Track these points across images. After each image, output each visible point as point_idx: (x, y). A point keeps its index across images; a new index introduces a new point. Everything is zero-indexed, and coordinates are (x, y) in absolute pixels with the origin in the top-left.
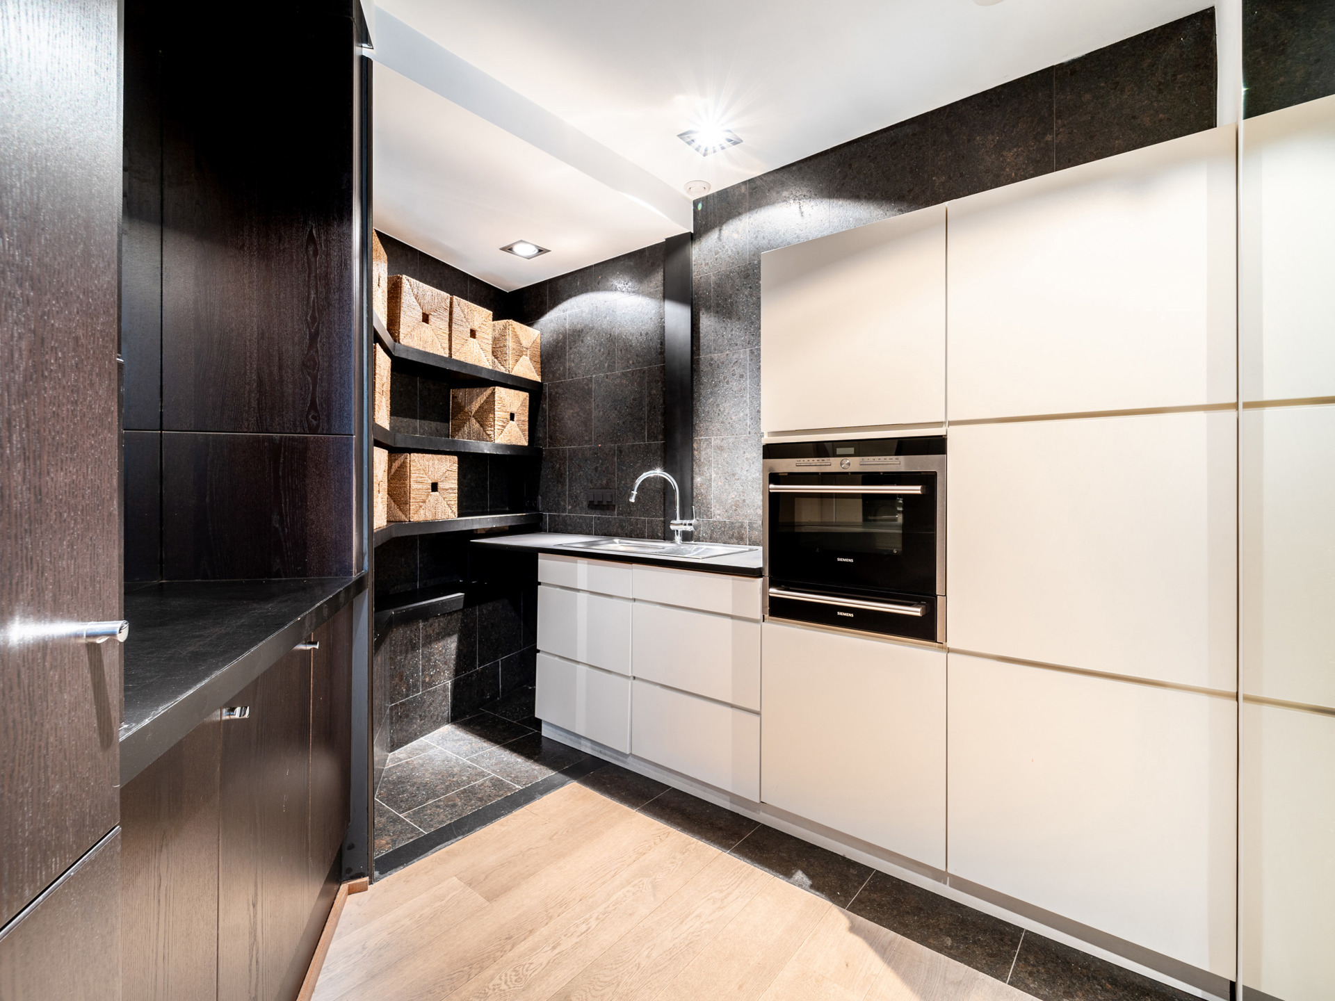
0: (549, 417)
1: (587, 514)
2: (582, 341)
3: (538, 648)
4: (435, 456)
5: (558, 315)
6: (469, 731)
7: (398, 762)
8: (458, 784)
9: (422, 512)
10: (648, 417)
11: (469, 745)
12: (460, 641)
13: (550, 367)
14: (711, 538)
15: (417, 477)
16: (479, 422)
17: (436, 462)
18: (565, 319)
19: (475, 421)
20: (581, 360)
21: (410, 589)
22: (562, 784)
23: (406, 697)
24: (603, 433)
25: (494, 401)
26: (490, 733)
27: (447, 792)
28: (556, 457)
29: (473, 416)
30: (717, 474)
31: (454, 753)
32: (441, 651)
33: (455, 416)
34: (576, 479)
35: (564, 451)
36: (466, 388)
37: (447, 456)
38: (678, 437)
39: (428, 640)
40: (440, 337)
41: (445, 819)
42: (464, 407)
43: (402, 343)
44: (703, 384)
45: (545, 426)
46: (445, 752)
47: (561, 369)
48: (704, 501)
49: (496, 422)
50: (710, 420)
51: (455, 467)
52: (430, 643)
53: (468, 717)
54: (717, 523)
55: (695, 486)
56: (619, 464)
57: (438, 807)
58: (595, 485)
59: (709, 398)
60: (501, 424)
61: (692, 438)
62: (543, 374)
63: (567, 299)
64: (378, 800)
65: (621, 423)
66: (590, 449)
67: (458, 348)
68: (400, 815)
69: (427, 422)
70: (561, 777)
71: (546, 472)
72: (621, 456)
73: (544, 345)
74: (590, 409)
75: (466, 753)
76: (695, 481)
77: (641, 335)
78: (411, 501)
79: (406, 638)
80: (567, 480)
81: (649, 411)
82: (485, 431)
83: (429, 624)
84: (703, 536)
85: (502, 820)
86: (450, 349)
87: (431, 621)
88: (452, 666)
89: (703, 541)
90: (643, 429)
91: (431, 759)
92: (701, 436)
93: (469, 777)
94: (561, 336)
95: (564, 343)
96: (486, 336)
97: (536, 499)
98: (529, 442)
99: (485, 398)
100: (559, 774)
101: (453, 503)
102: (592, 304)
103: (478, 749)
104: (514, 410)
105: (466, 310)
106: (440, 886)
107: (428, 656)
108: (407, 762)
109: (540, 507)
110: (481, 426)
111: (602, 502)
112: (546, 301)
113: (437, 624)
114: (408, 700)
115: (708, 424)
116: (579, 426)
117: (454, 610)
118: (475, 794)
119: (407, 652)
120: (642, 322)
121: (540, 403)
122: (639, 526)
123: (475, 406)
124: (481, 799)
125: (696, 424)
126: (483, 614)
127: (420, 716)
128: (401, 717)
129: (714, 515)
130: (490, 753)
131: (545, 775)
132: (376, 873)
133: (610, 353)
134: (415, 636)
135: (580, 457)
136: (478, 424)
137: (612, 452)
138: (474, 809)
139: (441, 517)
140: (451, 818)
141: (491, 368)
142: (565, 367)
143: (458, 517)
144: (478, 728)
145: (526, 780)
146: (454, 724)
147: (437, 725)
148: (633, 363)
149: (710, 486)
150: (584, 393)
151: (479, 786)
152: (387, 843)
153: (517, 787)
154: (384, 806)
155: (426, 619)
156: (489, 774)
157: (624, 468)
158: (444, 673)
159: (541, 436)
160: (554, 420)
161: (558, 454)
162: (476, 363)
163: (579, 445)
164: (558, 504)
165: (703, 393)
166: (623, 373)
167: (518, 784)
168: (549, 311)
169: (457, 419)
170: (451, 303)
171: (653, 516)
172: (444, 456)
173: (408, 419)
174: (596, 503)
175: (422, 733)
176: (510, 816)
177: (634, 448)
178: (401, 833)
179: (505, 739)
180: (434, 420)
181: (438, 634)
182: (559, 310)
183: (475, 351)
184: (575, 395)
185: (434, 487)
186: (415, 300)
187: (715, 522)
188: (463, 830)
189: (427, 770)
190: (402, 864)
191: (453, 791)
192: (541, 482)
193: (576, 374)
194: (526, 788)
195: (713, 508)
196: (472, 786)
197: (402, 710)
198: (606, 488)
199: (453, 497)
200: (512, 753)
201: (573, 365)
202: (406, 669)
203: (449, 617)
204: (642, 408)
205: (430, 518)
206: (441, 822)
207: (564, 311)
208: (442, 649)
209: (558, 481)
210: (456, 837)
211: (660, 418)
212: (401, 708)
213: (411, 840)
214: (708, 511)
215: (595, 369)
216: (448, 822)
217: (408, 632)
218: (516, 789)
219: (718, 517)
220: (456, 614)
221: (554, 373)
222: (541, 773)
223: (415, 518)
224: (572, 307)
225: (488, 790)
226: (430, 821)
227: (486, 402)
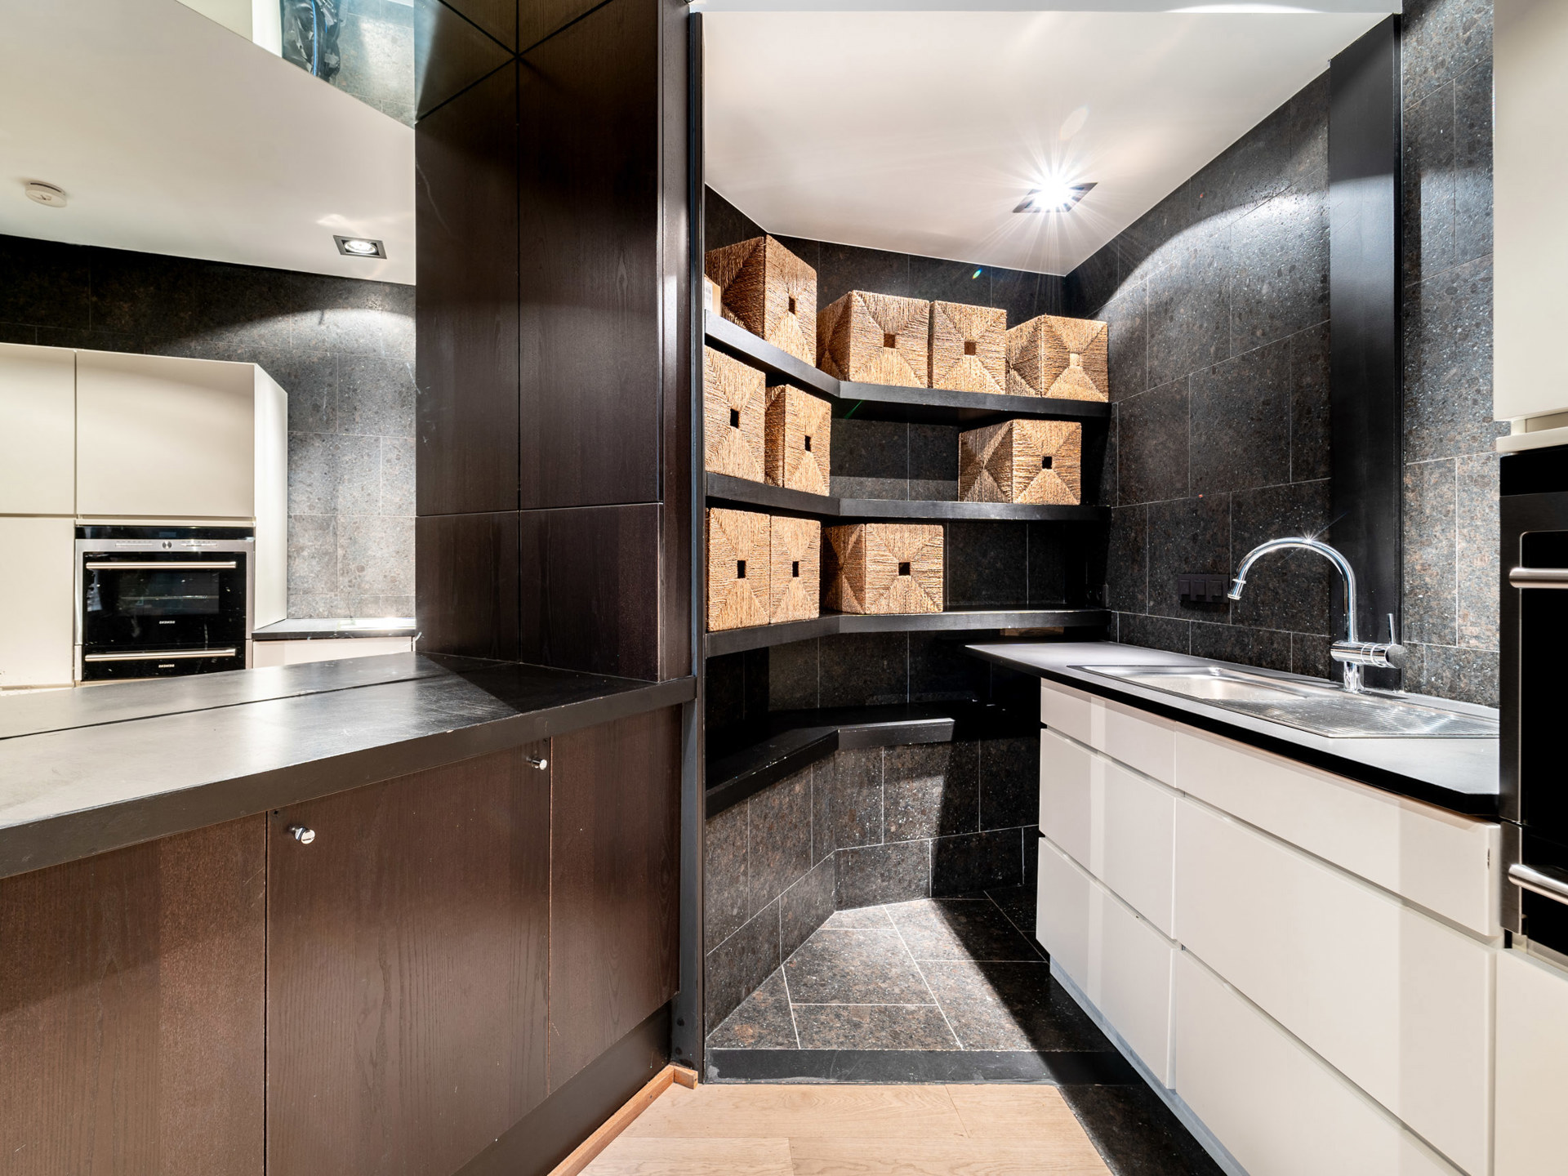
0: (1120, 456)
1: (1180, 617)
2: (1172, 319)
3: (1041, 829)
4: (904, 526)
5: (1133, 286)
6: (947, 919)
7: (838, 926)
8: (883, 995)
9: (883, 602)
10: (1295, 432)
11: (934, 942)
12: (948, 786)
13: (1121, 376)
14: (1452, 689)
15: (876, 555)
16: (992, 475)
17: (907, 535)
18: (1144, 290)
19: (987, 473)
20: (1170, 352)
21: (896, 702)
22: (1031, 1079)
23: (860, 845)
24: (1207, 474)
25: (1011, 442)
26: (974, 935)
27: (862, 1000)
28: (1130, 521)
29: (986, 468)
30: (1470, 540)
31: (907, 944)
32: (915, 794)
33: (964, 471)
34: (1161, 556)
35: (1142, 509)
36: (976, 428)
37: (926, 526)
38: (1363, 466)
39: (895, 776)
40: (912, 362)
41: (833, 1040)
42: (975, 455)
43: (853, 380)
44: (1429, 341)
45: (1115, 472)
46: (898, 938)
47: (1139, 374)
48: (1433, 604)
49: (1015, 473)
50: (1448, 418)
51: (939, 541)
52: (898, 779)
53: (960, 898)
54: (1472, 657)
55: (1407, 568)
56: (1236, 528)
57: (838, 1016)
58: (1194, 566)
59: (1448, 369)
60: (1023, 474)
61: (1400, 462)
62: (1111, 389)
63: (1148, 255)
64: (783, 970)
65: (1240, 450)
66: (1184, 503)
67: (943, 373)
68: (791, 1004)
69: (921, 482)
70: (1036, 1063)
71: (1116, 547)
72: (1239, 512)
73: (1114, 342)
74: (1184, 435)
75: (922, 951)
76: (1407, 558)
77: (1280, 274)
78: (867, 587)
79: (861, 767)
80: (1147, 559)
81: (1298, 422)
82: (999, 487)
83: (895, 753)
84: (1429, 682)
85: (903, 1087)
86: (930, 376)
87: (899, 750)
88: (934, 819)
89: (1429, 693)
90: (1285, 456)
91: (875, 941)
92: (1424, 457)
93: (902, 991)
94: (1138, 320)
95: (1143, 331)
96: (994, 348)
97: (1101, 589)
98: (1082, 499)
99: (1000, 439)
100: (1038, 1057)
101: (935, 591)
102: (1188, 249)
103: (941, 954)
104: (1049, 451)
105: (957, 317)
106: (763, 1141)
107: (894, 797)
108: (846, 932)
109: (1107, 600)
110: (995, 480)
111: (1204, 596)
112: (1116, 271)
113: (908, 757)
114: (863, 849)
115: (1442, 428)
116: (1166, 466)
117: (936, 740)
118: (894, 1023)
119: (861, 786)
120: (1282, 248)
121: (1107, 436)
122: (1275, 645)
123: (986, 455)
124: (895, 1035)
125: (1410, 432)
126: (990, 754)
127: (882, 875)
128: (852, 868)
129: (1462, 638)
130: (955, 966)
131: (1013, 1044)
132: (713, 1071)
133: (1220, 328)
134: (874, 767)
135: (1168, 517)
136: (991, 478)
137: (1224, 506)
138: (878, 1046)
139: (913, 609)
140: (842, 1043)
141: (1003, 393)
142: (1144, 372)
143: (944, 611)
144: (963, 919)
145: (978, 1038)
146: (935, 901)
147: (907, 894)
148: (1264, 334)
149: (1451, 570)
150: (1179, 408)
151: (908, 1013)
152: (752, 1037)
153: (958, 1043)
154: (783, 981)
155: (891, 747)
156: (932, 1001)
157: (1247, 535)
158: (921, 825)
159: (1108, 488)
160: (1127, 460)
161: (1134, 516)
162: (977, 389)
163: (1167, 498)
164: (1133, 597)
165: (1429, 359)
166: (1243, 358)
167: (962, 1039)
168: (1120, 285)
169: (966, 474)
170: (932, 312)
171: (1307, 630)
172: (918, 526)
173: (892, 480)
174: (1193, 598)
175: (885, 898)
176: (916, 1088)
177: (1266, 496)
178: (775, 1030)
179: (989, 954)
180: (934, 478)
181: (911, 770)
182: (1136, 278)
183: (973, 372)
184: (1160, 414)
185: (905, 569)
186: (872, 320)
187: (1465, 652)
188: (844, 1071)
189: (860, 954)
190: (746, 1077)
191: (870, 1002)
192: (1109, 562)
193: (1160, 378)
194: (970, 1052)
195: (1458, 622)
196: (898, 1008)
197: (854, 860)
198: (1213, 572)
199: (937, 584)
200: (985, 982)
201: (1156, 363)
202: (860, 808)
203: (930, 750)
204: (1281, 417)
205: (896, 609)
206: (827, 1042)
207: (1142, 277)
208: (918, 791)
209: (1134, 561)
210: (828, 1077)
211: (1320, 430)
212: (852, 857)
213: (778, 1048)
214: (1445, 627)
215: (1193, 362)
216: (835, 1047)
217: (863, 760)
218: (955, 1046)
219: (1473, 642)
220: (940, 747)
221: (1127, 384)
222: (1011, 1039)
223: (872, 609)
224: (1156, 266)
225: (914, 1027)
226: (816, 1033)
227: (1002, 444)
